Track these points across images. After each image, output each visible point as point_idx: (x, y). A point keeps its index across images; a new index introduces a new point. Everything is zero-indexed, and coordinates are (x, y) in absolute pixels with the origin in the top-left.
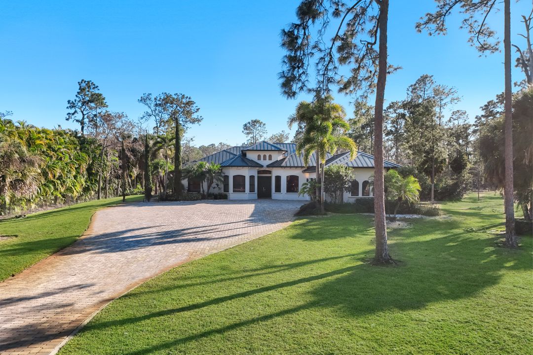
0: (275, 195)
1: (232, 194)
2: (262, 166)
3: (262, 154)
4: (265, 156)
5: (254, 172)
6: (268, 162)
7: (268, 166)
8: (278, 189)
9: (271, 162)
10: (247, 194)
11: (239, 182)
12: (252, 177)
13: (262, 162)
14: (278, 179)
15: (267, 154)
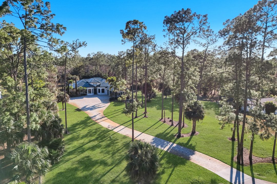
0: (98, 94)
1: (88, 94)
2: (95, 86)
3: (94, 83)
4: (95, 84)
5: (93, 88)
6: (96, 85)
7: (96, 86)
8: (99, 92)
9: (97, 85)
10: (92, 94)
11: (90, 92)
12: (93, 89)
13: (94, 85)
14: (99, 90)
15: (96, 83)
